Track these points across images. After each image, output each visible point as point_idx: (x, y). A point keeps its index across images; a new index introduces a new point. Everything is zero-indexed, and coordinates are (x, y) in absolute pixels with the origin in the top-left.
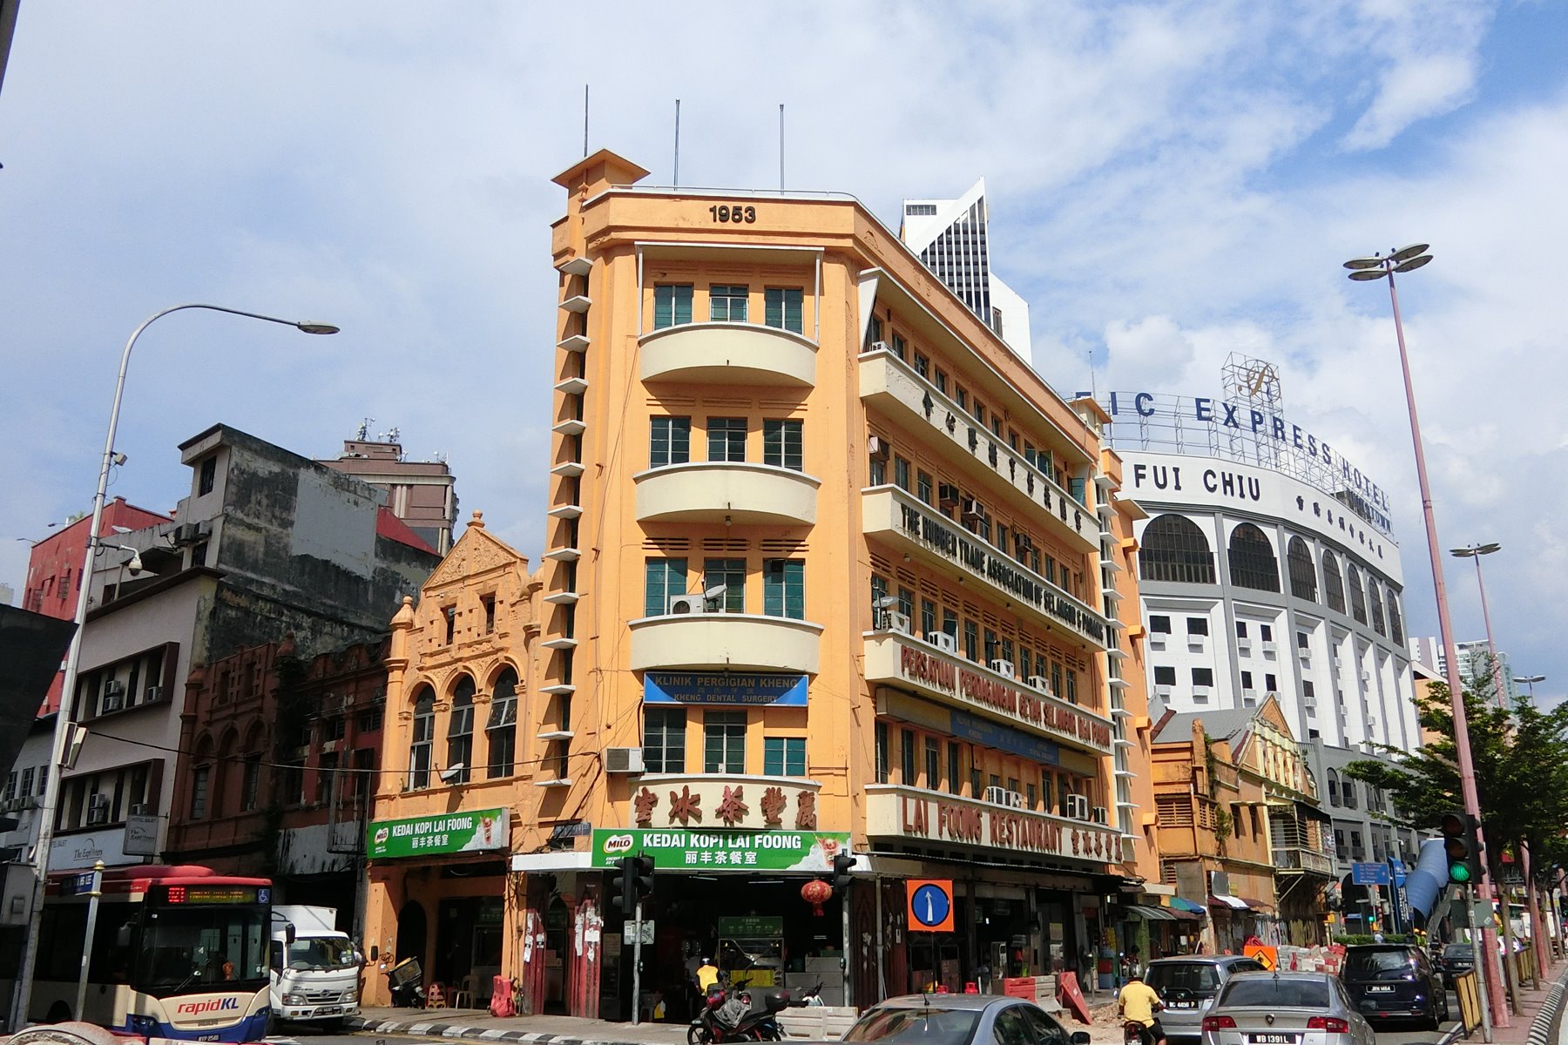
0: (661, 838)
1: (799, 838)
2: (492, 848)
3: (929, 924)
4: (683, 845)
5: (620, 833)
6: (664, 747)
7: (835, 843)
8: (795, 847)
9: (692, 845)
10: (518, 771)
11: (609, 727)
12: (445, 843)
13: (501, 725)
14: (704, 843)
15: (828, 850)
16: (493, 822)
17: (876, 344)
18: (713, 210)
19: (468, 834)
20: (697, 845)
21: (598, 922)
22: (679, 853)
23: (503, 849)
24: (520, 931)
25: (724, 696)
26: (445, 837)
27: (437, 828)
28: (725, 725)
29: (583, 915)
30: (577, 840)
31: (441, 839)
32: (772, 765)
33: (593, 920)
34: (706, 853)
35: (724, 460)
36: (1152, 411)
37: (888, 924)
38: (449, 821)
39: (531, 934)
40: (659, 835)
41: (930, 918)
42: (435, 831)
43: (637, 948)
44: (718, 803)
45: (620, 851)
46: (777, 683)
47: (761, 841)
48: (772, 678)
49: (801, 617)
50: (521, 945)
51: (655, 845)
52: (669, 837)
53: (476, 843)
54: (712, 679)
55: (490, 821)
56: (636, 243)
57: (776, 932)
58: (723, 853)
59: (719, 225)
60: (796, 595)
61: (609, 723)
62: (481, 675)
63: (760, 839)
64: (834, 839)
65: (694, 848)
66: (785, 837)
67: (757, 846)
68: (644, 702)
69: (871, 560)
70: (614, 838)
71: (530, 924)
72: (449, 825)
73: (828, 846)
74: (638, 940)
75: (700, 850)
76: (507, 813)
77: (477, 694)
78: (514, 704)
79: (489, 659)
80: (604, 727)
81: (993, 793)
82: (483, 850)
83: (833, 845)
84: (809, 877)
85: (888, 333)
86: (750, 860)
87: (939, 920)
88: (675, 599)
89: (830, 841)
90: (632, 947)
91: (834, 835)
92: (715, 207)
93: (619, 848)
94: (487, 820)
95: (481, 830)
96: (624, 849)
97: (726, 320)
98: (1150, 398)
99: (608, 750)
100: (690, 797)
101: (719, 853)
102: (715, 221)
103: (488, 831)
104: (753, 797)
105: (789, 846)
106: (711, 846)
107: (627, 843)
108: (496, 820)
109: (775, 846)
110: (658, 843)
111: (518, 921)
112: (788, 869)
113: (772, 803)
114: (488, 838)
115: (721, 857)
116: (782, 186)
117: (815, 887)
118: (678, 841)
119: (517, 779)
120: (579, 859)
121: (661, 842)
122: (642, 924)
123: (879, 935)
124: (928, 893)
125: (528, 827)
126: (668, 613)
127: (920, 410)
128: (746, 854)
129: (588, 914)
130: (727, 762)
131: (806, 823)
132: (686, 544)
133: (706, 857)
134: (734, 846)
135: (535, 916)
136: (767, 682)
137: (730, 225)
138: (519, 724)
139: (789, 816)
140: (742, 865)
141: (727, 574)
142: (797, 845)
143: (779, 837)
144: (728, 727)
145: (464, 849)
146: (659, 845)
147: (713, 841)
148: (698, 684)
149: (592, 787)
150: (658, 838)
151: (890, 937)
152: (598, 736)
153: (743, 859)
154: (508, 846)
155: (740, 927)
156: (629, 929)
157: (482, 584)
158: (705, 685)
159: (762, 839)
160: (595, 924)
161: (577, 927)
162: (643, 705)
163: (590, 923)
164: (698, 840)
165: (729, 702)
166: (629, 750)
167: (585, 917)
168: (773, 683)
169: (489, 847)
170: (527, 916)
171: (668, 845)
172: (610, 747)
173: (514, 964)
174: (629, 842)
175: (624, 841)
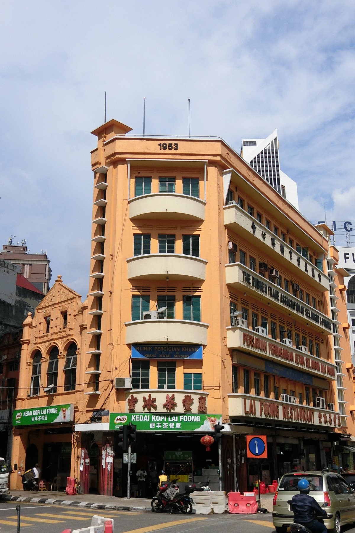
0: (139, 417)
1: (199, 417)
2: (66, 421)
3: (256, 455)
4: (149, 420)
5: (121, 415)
6: (140, 378)
7: (215, 419)
9: (153, 420)
10: (77, 388)
11: (116, 369)
12: (46, 419)
13: (70, 368)
14: (158, 419)
15: (212, 422)
16: (67, 410)
17: (231, 202)
18: (160, 145)
19: (56, 415)
21: (112, 454)
22: (147, 423)
23: (71, 422)
24: (78, 457)
25: (166, 355)
26: (46, 417)
27: (42, 413)
28: (167, 368)
30: (103, 418)
31: (44, 417)
32: (187, 385)
33: (110, 453)
34: (159, 424)
35: (166, 253)
36: (351, 230)
37: (238, 454)
38: (48, 409)
39: (83, 459)
40: (139, 416)
41: (257, 452)
42: (42, 414)
43: (129, 465)
44: (164, 402)
45: (121, 423)
46: (189, 349)
47: (182, 418)
48: (187, 347)
49: (199, 320)
50: (79, 464)
51: (137, 420)
52: (142, 416)
53: (59, 419)
54: (161, 348)
55: (65, 410)
56: (127, 159)
57: (189, 458)
58: (166, 423)
59: (162, 151)
60: (197, 311)
61: (117, 367)
62: (61, 346)
63: (182, 417)
64: (214, 417)
65: (154, 421)
66: (193, 417)
67: (181, 420)
68: (132, 357)
69: (230, 296)
70: (119, 417)
71: (83, 454)
72: (48, 411)
73: (212, 421)
74: (129, 462)
75: (156, 422)
76: (73, 406)
77: (60, 354)
78: (75, 359)
79: (65, 339)
80: (114, 369)
81: (284, 397)
82: (62, 422)
84: (204, 434)
85: (236, 197)
86: (178, 427)
87: (261, 453)
88: (145, 313)
90: (127, 464)
92: (161, 143)
93: (121, 421)
95: (61, 413)
96: (123, 422)
97: (166, 192)
98: (351, 224)
99: (116, 379)
100: (152, 399)
101: (164, 423)
102: (161, 149)
103: (64, 414)
104: (179, 399)
105: (195, 421)
106: (161, 420)
107: (124, 419)
109: (189, 421)
110: (138, 419)
111: (77, 453)
112: (194, 431)
113: (187, 402)
114: (65, 417)
115: (165, 425)
116: (190, 134)
117: (207, 438)
118: (146, 418)
119: (77, 391)
120: (104, 426)
121: (139, 419)
122: (131, 455)
123: (235, 460)
124: (256, 441)
125: (82, 412)
126: (142, 319)
127: (250, 230)
128: (176, 424)
129: (107, 450)
130: (168, 384)
131: (202, 411)
132: (150, 289)
133: (159, 425)
134: (171, 420)
135: (85, 451)
136: (185, 349)
137: (167, 151)
138: (78, 367)
139: (195, 407)
140: (175, 429)
141: (167, 302)
142: (198, 420)
143: (190, 417)
145: (54, 422)
146: (138, 420)
147: (161, 418)
148: (155, 350)
149: (109, 395)
150: (138, 417)
151: (239, 460)
152: (111, 373)
153: (175, 426)
154: (73, 420)
155: (173, 456)
156: (126, 457)
157: (61, 307)
158: (158, 350)
159: (183, 417)
160: (111, 454)
161: (103, 456)
162: (131, 359)
163: (108, 454)
164: (155, 418)
165: (168, 358)
166: (125, 379)
167: (106, 451)
168: (187, 349)
169: (65, 421)
170: (81, 451)
171: (142, 420)
172: (117, 377)
173: (76, 471)
174: (125, 419)
175: (123, 418)
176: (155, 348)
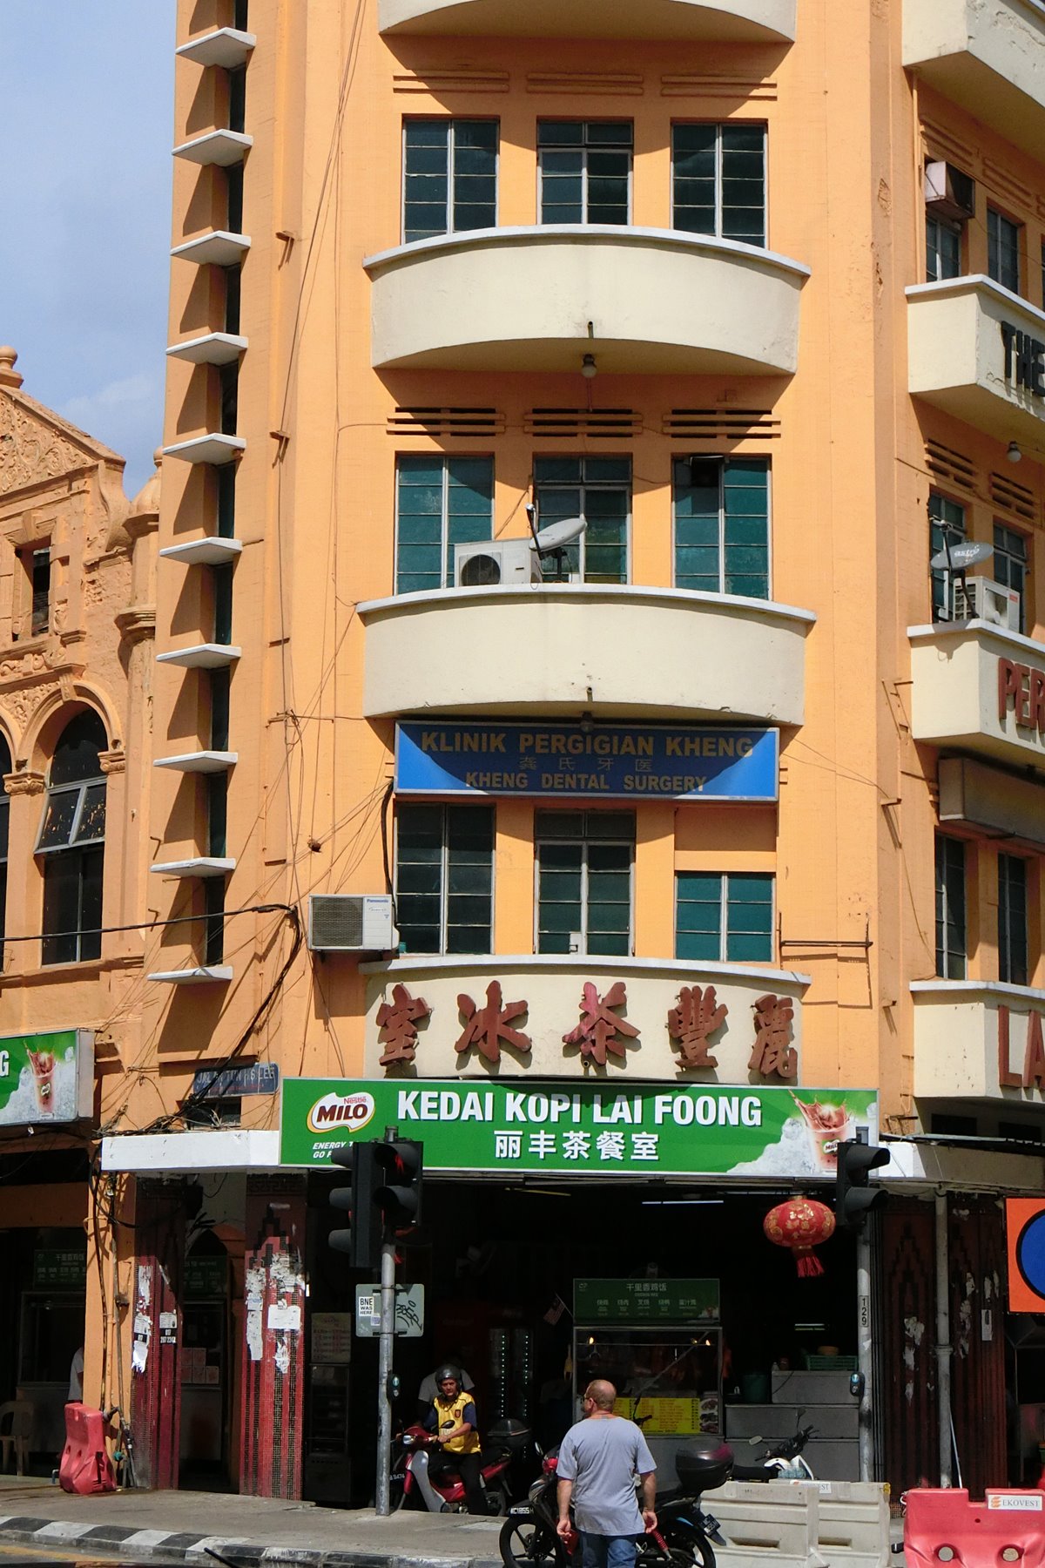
0: (438, 1099)
1: (757, 1103)
2: (56, 1119)
4: (489, 1117)
5: (343, 1088)
6: (444, 892)
7: (841, 1115)
8: (746, 1121)
9: (509, 1117)
10: (111, 947)
11: (316, 848)
13: (72, 842)
14: (538, 1113)
15: (824, 1130)
16: (57, 1063)
20: (522, 1118)
21: (296, 1287)
22: (479, 1133)
23: (79, 1121)
24: (122, 1305)
25: (583, 777)
28: (584, 844)
29: (263, 1269)
30: (248, 1103)
32: (693, 935)
33: (286, 1282)
34: (542, 1135)
35: (579, 221)
37: (964, 1297)
39: (147, 1312)
40: (435, 1094)
43: (386, 1344)
44: (571, 1021)
45: (346, 1128)
46: (706, 746)
47: (668, 1109)
48: (692, 735)
49: (760, 590)
50: (127, 1337)
51: (425, 1115)
52: (456, 1097)
53: (19, 1108)
54: (554, 737)
55: (51, 1060)
57: (705, 1314)
58: (582, 1134)
60: (751, 539)
61: (317, 837)
62: (22, 731)
63: (665, 1104)
64: (838, 1104)
65: (515, 1124)
66: (723, 1100)
67: (658, 1120)
68: (397, 790)
69: (928, 457)
70: (329, 1100)
71: (145, 1290)
73: (824, 1122)
74: (387, 1328)
75: (528, 1127)
76: (88, 1042)
77: (15, 772)
78: (98, 796)
79: (41, 692)
80: (303, 847)
82: (36, 1125)
83: (835, 1119)
84: (782, 1190)
86: (644, 1152)
88: (466, 551)
89: (828, 1109)
90: (373, 1343)
91: (838, 1097)
93: (342, 1122)
94: (44, 1057)
95: (29, 1080)
96: (354, 1124)
99: (314, 900)
100: (504, 1008)
101: (571, 1134)
103: (45, 1081)
104: (649, 1008)
105: (734, 1121)
106: (554, 1118)
107: (360, 1111)
108: (62, 1056)
109: (700, 1120)
110: (430, 1110)
111: (117, 1283)
112: (730, 1172)
113: (695, 1022)
114: (47, 1099)
115: (576, 1143)
117: (802, 1212)
118: (476, 1107)
119: (109, 965)
120: (252, 1145)
121: (437, 1110)
122: (397, 1292)
123: (943, 1323)
125: (135, 1075)
126: (451, 584)
128: (634, 1136)
129: (274, 1268)
130: (590, 927)
131: (773, 1067)
132: (491, 423)
133: (542, 1143)
134: (606, 1119)
135: (155, 1271)
136: (682, 745)
138: (111, 839)
139: (734, 1052)
140: (626, 1162)
141: (588, 493)
143: (711, 1100)
144: (590, 848)
146: (435, 1116)
147: (554, 1108)
148: (522, 749)
149: (279, 983)
150: (430, 1099)
151: (968, 1327)
152: (290, 868)
153: (628, 1147)
154: (91, 1114)
155: (621, 1302)
156: (368, 1302)
157: (19, 519)
158: (538, 750)
159: (671, 1104)
160: (292, 1290)
161: (250, 1296)
162: (393, 796)
163: (279, 1287)
164: (524, 1105)
165: (593, 790)
166: (362, 899)
167: (268, 1276)
168: (696, 746)
169: (50, 1117)
170: (137, 1271)
171: (454, 1115)
172: (319, 892)
173: (111, 1374)
174: (365, 1109)
175: (353, 1106)
176: (523, 737)
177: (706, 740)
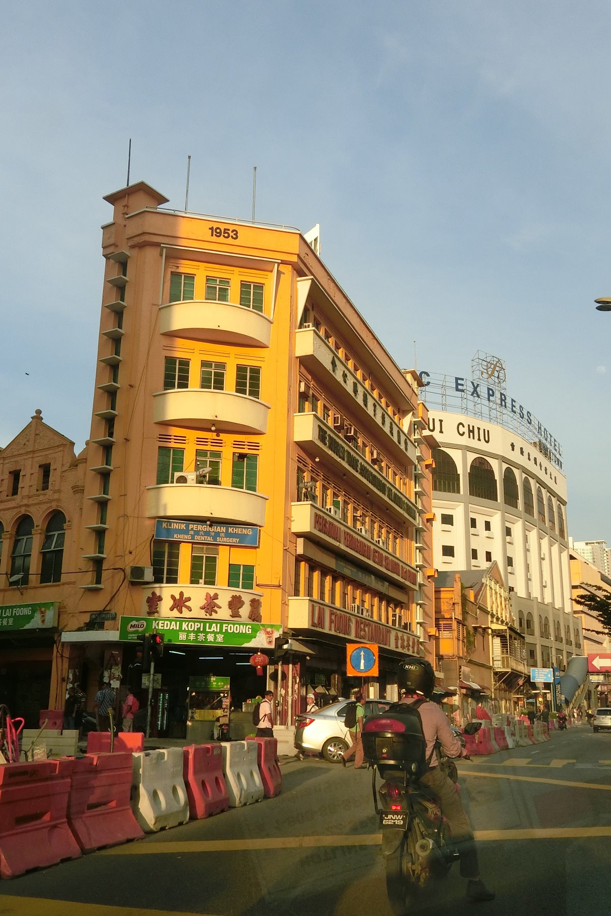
0: (164, 623)
1: (250, 627)
2: (46, 627)
3: (361, 671)
4: (178, 629)
6: (165, 568)
7: (272, 631)
8: (247, 632)
9: (183, 629)
10: (64, 578)
11: (131, 553)
12: (10, 623)
13: (52, 549)
14: (191, 628)
15: (268, 635)
16: (47, 611)
17: (307, 324)
18: (212, 229)
19: (29, 618)
20: (187, 629)
21: (119, 675)
22: (176, 633)
23: (53, 628)
24: (63, 680)
25: (206, 537)
26: (11, 620)
27: (5, 614)
28: (204, 555)
29: (109, 671)
30: (107, 623)
31: (8, 621)
32: (232, 581)
33: (116, 674)
34: (192, 634)
35: (211, 389)
36: (428, 383)
37: (296, 683)
38: (14, 609)
39: (71, 683)
41: (362, 667)
43: (151, 690)
44: (203, 602)
45: (138, 630)
46: (239, 531)
47: (226, 628)
48: (236, 528)
49: (255, 490)
50: (64, 690)
51: (160, 628)
52: (169, 623)
53: (35, 623)
54: (199, 526)
55: (45, 610)
56: (162, 245)
57: (225, 687)
58: (203, 634)
59: (214, 239)
60: (252, 476)
61: (131, 550)
62: (39, 518)
64: (272, 628)
65: (185, 631)
66: (241, 626)
67: (224, 631)
68: (155, 538)
69: (297, 458)
70: (134, 623)
71: (71, 676)
72: (14, 612)
73: (268, 633)
74: (151, 685)
75: (189, 632)
76: (57, 605)
77: (35, 528)
78: (62, 536)
79: (44, 507)
80: (127, 552)
81: (355, 608)
82: (39, 629)
83: (271, 632)
84: (255, 650)
85: (312, 318)
86: (220, 640)
87: (368, 667)
88: (177, 475)
89: (269, 630)
90: (147, 690)
91: (272, 626)
92: (213, 227)
93: (137, 629)
94: (43, 609)
95: (38, 616)
96: (140, 629)
97: (216, 300)
98: (428, 375)
99: (131, 567)
100: (184, 599)
101: (200, 634)
102: (212, 235)
103: (43, 616)
104: (224, 600)
105: (244, 632)
106: (196, 630)
107: (142, 626)
108: (49, 609)
109: (235, 631)
110: (162, 626)
111: (62, 674)
112: (243, 646)
113: (236, 604)
114: (43, 621)
115: (201, 637)
116: (253, 218)
117: (259, 658)
118: (174, 626)
119: (64, 584)
120: (111, 635)
121: (164, 626)
122: (154, 676)
123: (290, 690)
124: (362, 652)
125: (71, 615)
126: (172, 482)
127: (329, 367)
128: (217, 635)
129: (113, 670)
130: (205, 578)
131: (255, 616)
132: (185, 440)
133: (192, 636)
134: (209, 630)
135: (75, 671)
136: (233, 530)
137: (222, 239)
138: (66, 548)
139: (245, 611)
140: (214, 642)
141: (210, 461)
142: (249, 631)
143: (238, 626)
144: (206, 557)
145: (25, 628)
146: (163, 628)
147: (197, 625)
148: (190, 529)
149: (118, 590)
150: (162, 623)
151: (297, 691)
152: (123, 558)
153: (215, 638)
154: (56, 626)
155: (203, 683)
156: (145, 679)
157: (41, 457)
158: (194, 529)
160: (117, 676)
162: (153, 539)
163: (114, 676)
164: (188, 626)
165: (209, 541)
166: (144, 567)
167: (111, 671)
168: (237, 531)
169: (44, 627)
170: (68, 671)
171: (168, 628)
172: (131, 564)
173: (58, 701)
174: (144, 625)
175: (140, 624)
176: (190, 525)
177: (239, 529)
